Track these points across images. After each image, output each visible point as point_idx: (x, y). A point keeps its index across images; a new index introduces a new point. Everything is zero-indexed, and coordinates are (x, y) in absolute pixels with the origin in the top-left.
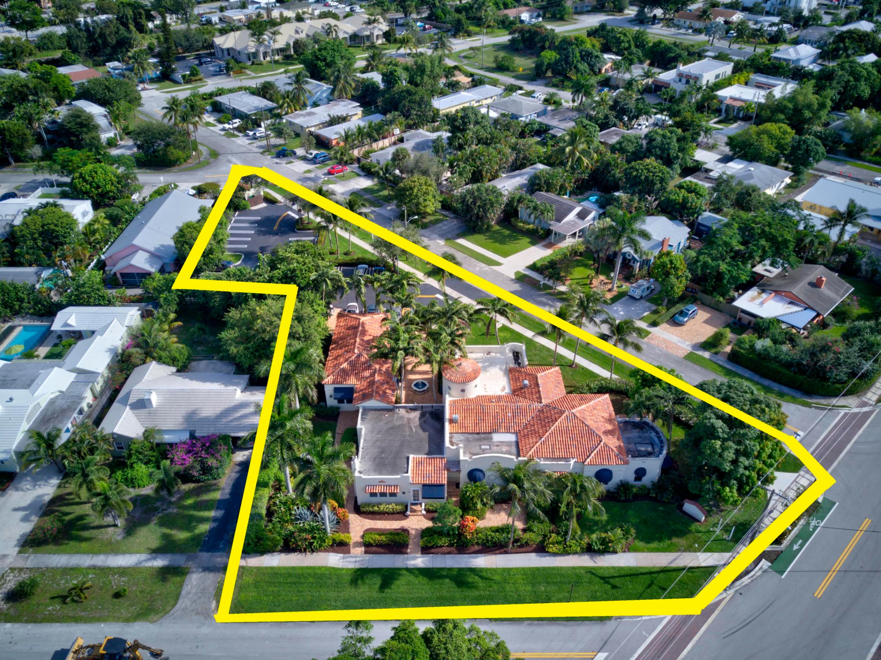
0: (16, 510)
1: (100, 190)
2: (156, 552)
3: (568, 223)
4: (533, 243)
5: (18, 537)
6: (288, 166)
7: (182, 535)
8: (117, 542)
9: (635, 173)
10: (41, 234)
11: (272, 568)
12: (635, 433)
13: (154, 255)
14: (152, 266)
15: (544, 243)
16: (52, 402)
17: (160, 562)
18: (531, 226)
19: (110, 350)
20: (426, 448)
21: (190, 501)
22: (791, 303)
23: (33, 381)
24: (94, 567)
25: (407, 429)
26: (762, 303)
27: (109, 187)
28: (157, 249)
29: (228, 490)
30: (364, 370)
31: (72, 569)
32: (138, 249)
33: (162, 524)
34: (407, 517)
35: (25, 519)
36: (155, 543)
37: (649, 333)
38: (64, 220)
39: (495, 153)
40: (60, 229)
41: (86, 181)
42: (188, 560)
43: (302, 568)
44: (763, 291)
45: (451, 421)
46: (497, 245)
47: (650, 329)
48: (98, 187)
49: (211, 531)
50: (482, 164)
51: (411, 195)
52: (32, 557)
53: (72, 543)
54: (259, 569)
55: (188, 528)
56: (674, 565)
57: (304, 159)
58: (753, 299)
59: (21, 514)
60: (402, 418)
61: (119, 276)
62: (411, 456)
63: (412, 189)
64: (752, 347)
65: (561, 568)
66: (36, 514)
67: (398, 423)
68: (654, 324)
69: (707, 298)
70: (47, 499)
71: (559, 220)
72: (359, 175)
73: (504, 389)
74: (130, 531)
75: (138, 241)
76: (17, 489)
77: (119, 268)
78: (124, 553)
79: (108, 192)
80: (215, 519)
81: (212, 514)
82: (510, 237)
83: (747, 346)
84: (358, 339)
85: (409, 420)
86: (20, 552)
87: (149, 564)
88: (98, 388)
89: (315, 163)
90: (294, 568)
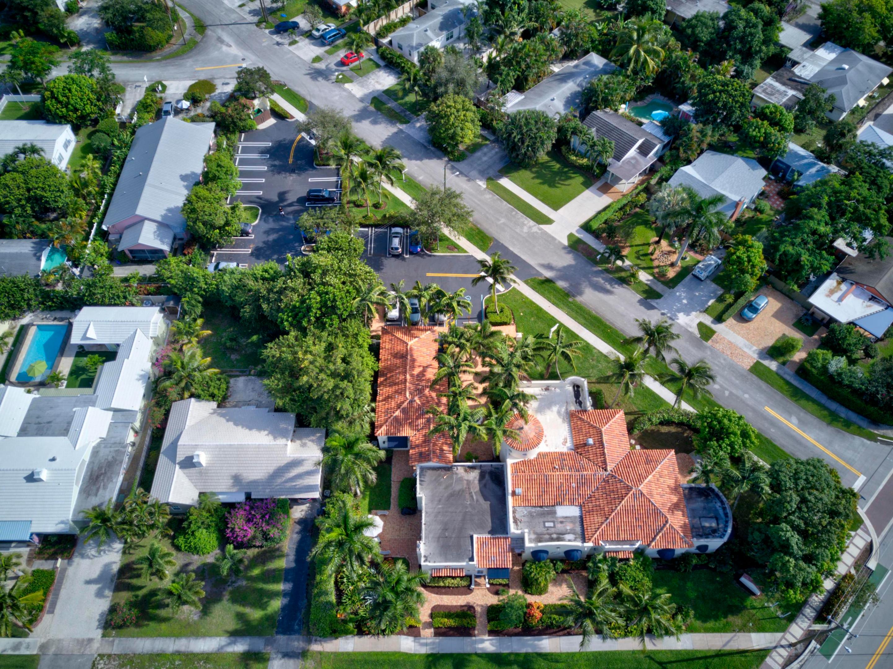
0: (89, 582)
1: (79, 113)
2: (235, 634)
3: (628, 162)
4: (587, 185)
5: (98, 617)
6: (292, 48)
7: (255, 614)
8: (195, 623)
10: (28, 200)
11: (348, 654)
12: (699, 504)
14: (163, 242)
15: (599, 184)
16: (95, 452)
17: (240, 647)
18: (585, 161)
19: (142, 376)
20: (489, 525)
21: (256, 572)
22: (872, 299)
23: (69, 423)
24: (178, 653)
25: (467, 496)
26: (841, 299)
28: (164, 217)
29: (292, 557)
30: (417, 418)
31: (158, 655)
32: (142, 220)
33: (234, 600)
34: (471, 591)
35: (99, 594)
36: (232, 625)
37: (713, 332)
42: (266, 644)
43: (377, 654)
44: (844, 280)
45: (514, 494)
47: (715, 327)
48: (76, 110)
49: (284, 608)
52: (117, 641)
53: (152, 624)
54: (336, 654)
55: (260, 604)
56: (728, 648)
57: (310, 35)
58: (832, 292)
59: (94, 588)
60: (461, 479)
61: (127, 252)
62: (475, 536)
64: (825, 369)
65: (620, 653)
66: (109, 588)
67: (457, 488)
68: (719, 319)
69: (780, 284)
70: (115, 568)
71: (618, 158)
72: (378, 66)
73: (565, 442)
74: (205, 612)
76: (83, 556)
77: (126, 245)
78: (204, 636)
80: (285, 594)
81: (280, 587)
82: (560, 174)
83: (820, 365)
84: (408, 377)
85: (468, 482)
86: (104, 636)
87: (230, 649)
88: (137, 425)
89: (324, 45)
90: (369, 654)
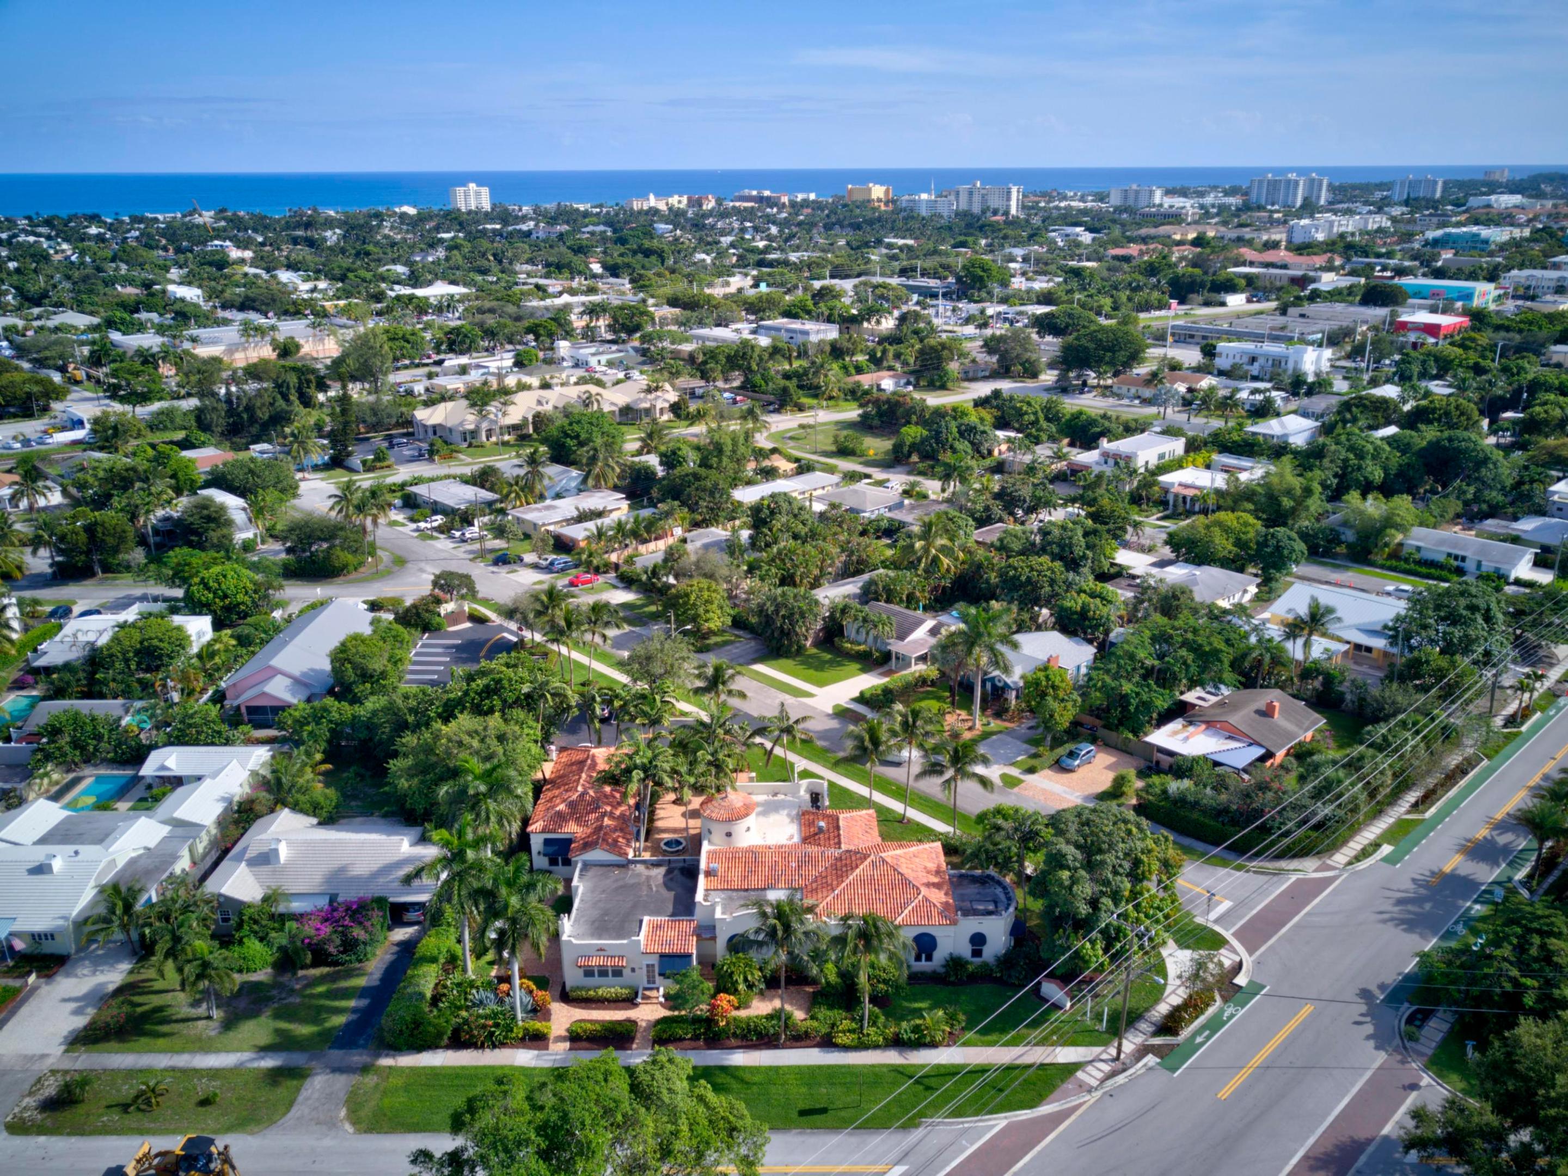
0: (65, 1000)
1: (227, 601)
2: (265, 1050)
3: (915, 642)
4: (865, 670)
5: (65, 1033)
6: (511, 576)
7: (305, 1030)
8: (210, 1038)
9: (1012, 573)
10: (137, 653)
11: (433, 1068)
12: (972, 890)
13: (298, 682)
14: (293, 695)
15: (881, 670)
16: (132, 862)
17: (269, 1063)
18: (862, 648)
19: (223, 799)
20: (670, 908)
21: (321, 989)
22: (1230, 738)
23: (107, 835)
24: (173, 1069)
25: (645, 888)
26: (1187, 738)
27: (240, 598)
28: (304, 674)
29: (377, 975)
30: (588, 813)
31: (141, 1071)
32: (277, 672)
33: (277, 1016)
34: (636, 1005)
35: (77, 1012)
36: (264, 1038)
37: (1021, 781)
38: (174, 633)
39: (813, 552)
40: (165, 645)
41: (208, 588)
42: (311, 1059)
43: (476, 1068)
44: (1191, 723)
45: (708, 874)
46: (811, 672)
47: (1022, 777)
48: (226, 596)
49: (348, 1025)
50: (795, 566)
51: (686, 603)
52: (84, 1056)
53: (143, 1040)
54: (412, 1069)
55: (315, 1021)
56: (1019, 1062)
57: (535, 566)
58: (1175, 733)
59: (73, 1005)
60: (639, 875)
61: (243, 710)
62: (646, 919)
63: (687, 595)
64: (1165, 792)
65: (854, 1066)
66: (94, 1006)
67: (632, 881)
68: (1031, 770)
69: (1112, 736)
70: (111, 988)
71: (901, 637)
72: (615, 587)
73: (791, 837)
74: (228, 1025)
75: (276, 662)
76: (68, 975)
77: (246, 698)
78: (218, 1051)
79: (238, 604)
80: (354, 1010)
81: (352, 1003)
82: (831, 663)
83: (1158, 790)
84: (584, 776)
85: (648, 878)
86: (66, 1051)
87: (256, 1064)
88: (200, 848)
89: (551, 572)
90: (463, 1068)
